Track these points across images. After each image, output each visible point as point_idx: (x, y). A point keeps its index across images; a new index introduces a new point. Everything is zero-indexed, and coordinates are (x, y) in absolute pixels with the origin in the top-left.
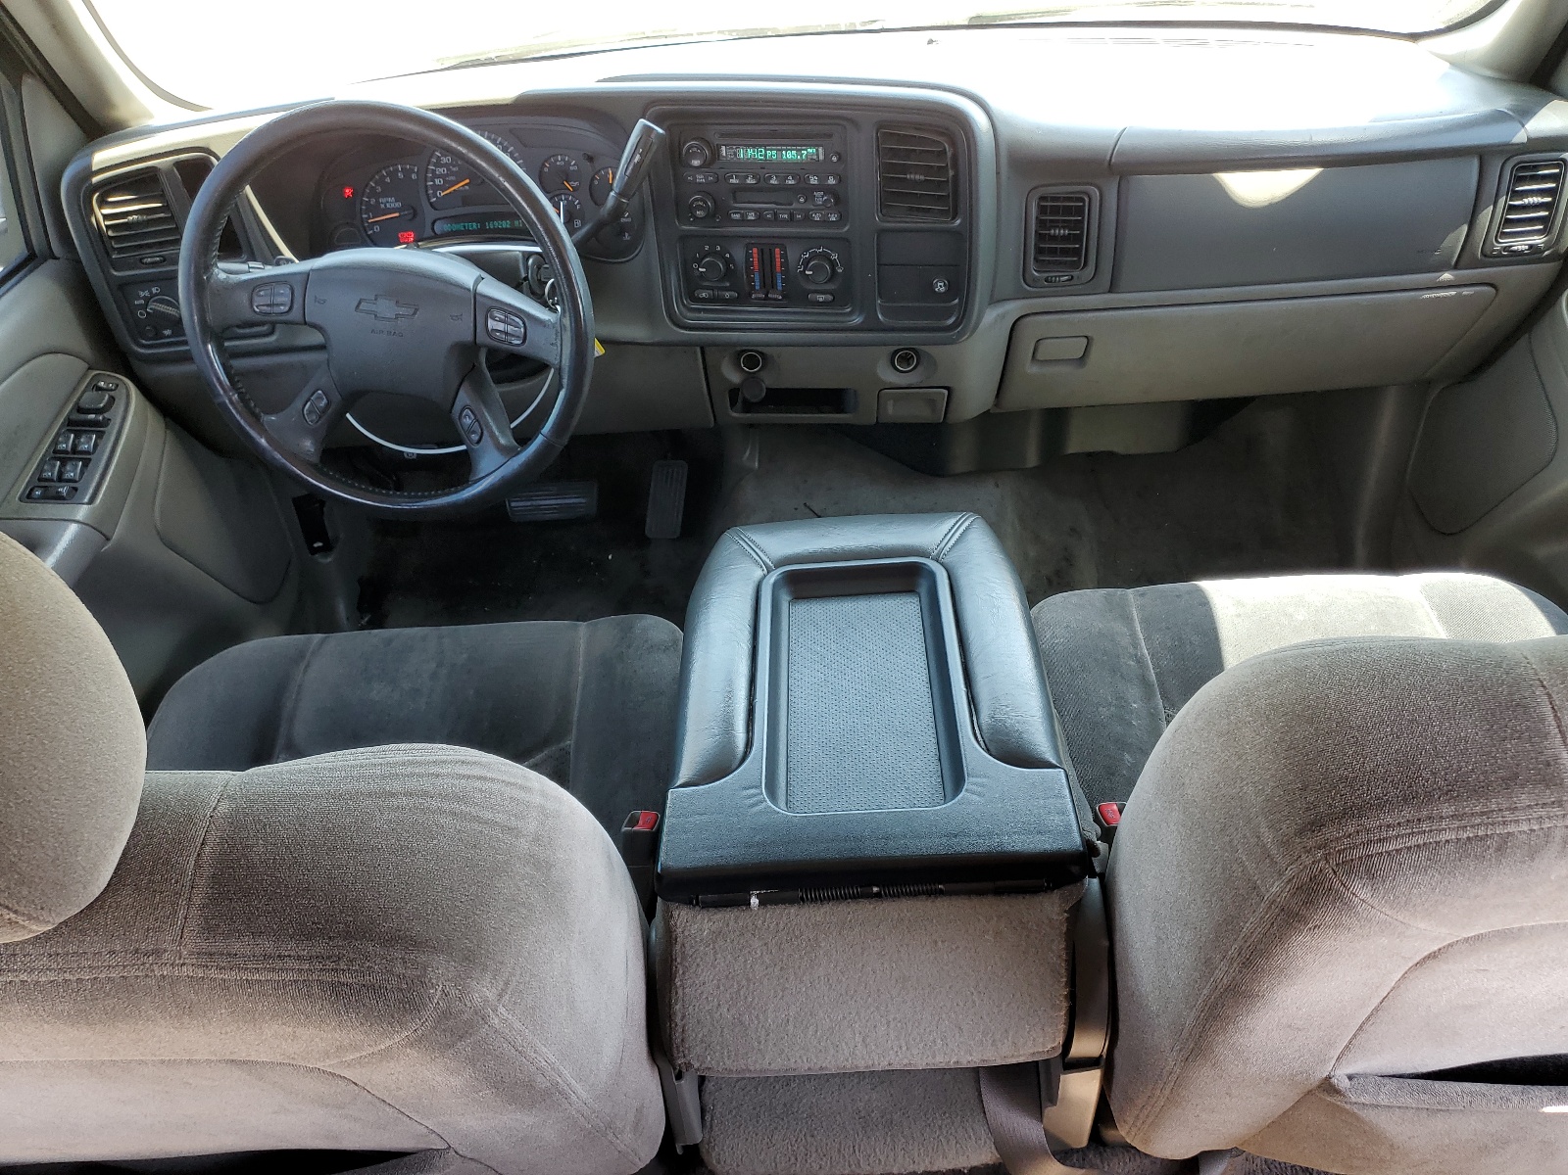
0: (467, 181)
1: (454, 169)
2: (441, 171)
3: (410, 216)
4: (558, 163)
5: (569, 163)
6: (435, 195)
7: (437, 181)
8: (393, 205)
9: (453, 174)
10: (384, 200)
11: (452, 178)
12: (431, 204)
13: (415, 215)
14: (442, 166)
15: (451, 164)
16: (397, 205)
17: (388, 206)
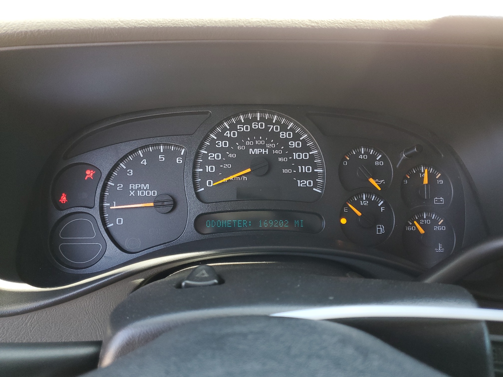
0: (249, 170)
1: (230, 156)
2: (214, 156)
3: (170, 208)
4: (361, 157)
5: (373, 157)
6: (203, 184)
7: (208, 169)
8: (145, 193)
9: (229, 161)
10: (135, 186)
11: (228, 166)
12: (198, 195)
13: (175, 205)
14: (216, 150)
15: (228, 149)
16: (151, 193)
17: (140, 193)
